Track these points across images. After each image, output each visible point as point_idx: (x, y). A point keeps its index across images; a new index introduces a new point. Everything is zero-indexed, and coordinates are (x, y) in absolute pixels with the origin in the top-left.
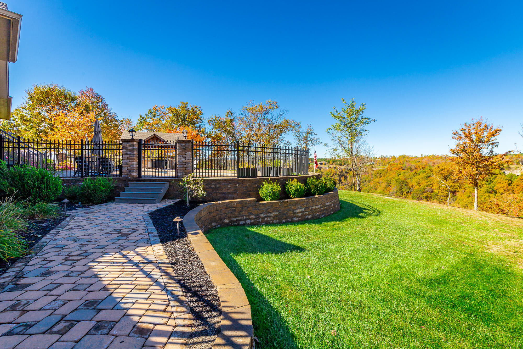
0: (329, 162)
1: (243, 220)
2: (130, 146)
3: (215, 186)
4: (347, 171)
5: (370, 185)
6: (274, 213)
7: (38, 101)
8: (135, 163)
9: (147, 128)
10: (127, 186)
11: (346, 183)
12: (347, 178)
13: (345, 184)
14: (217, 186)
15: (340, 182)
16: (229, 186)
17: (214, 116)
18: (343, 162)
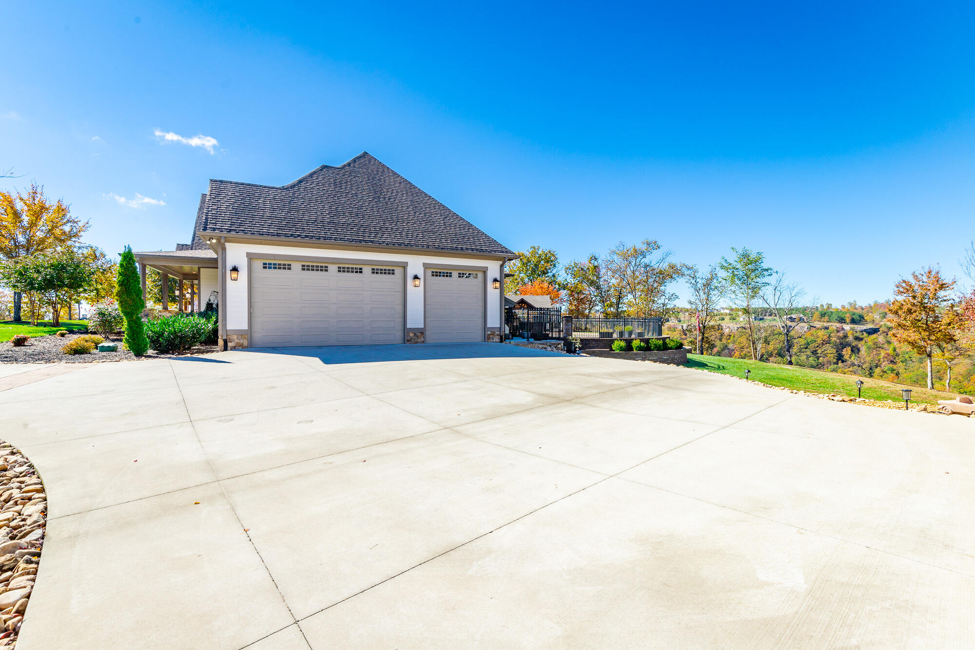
0: (811, 316)
4: (858, 334)
11: (856, 363)
12: (859, 350)
13: (853, 365)
15: (838, 360)
17: (573, 262)
18: (848, 315)
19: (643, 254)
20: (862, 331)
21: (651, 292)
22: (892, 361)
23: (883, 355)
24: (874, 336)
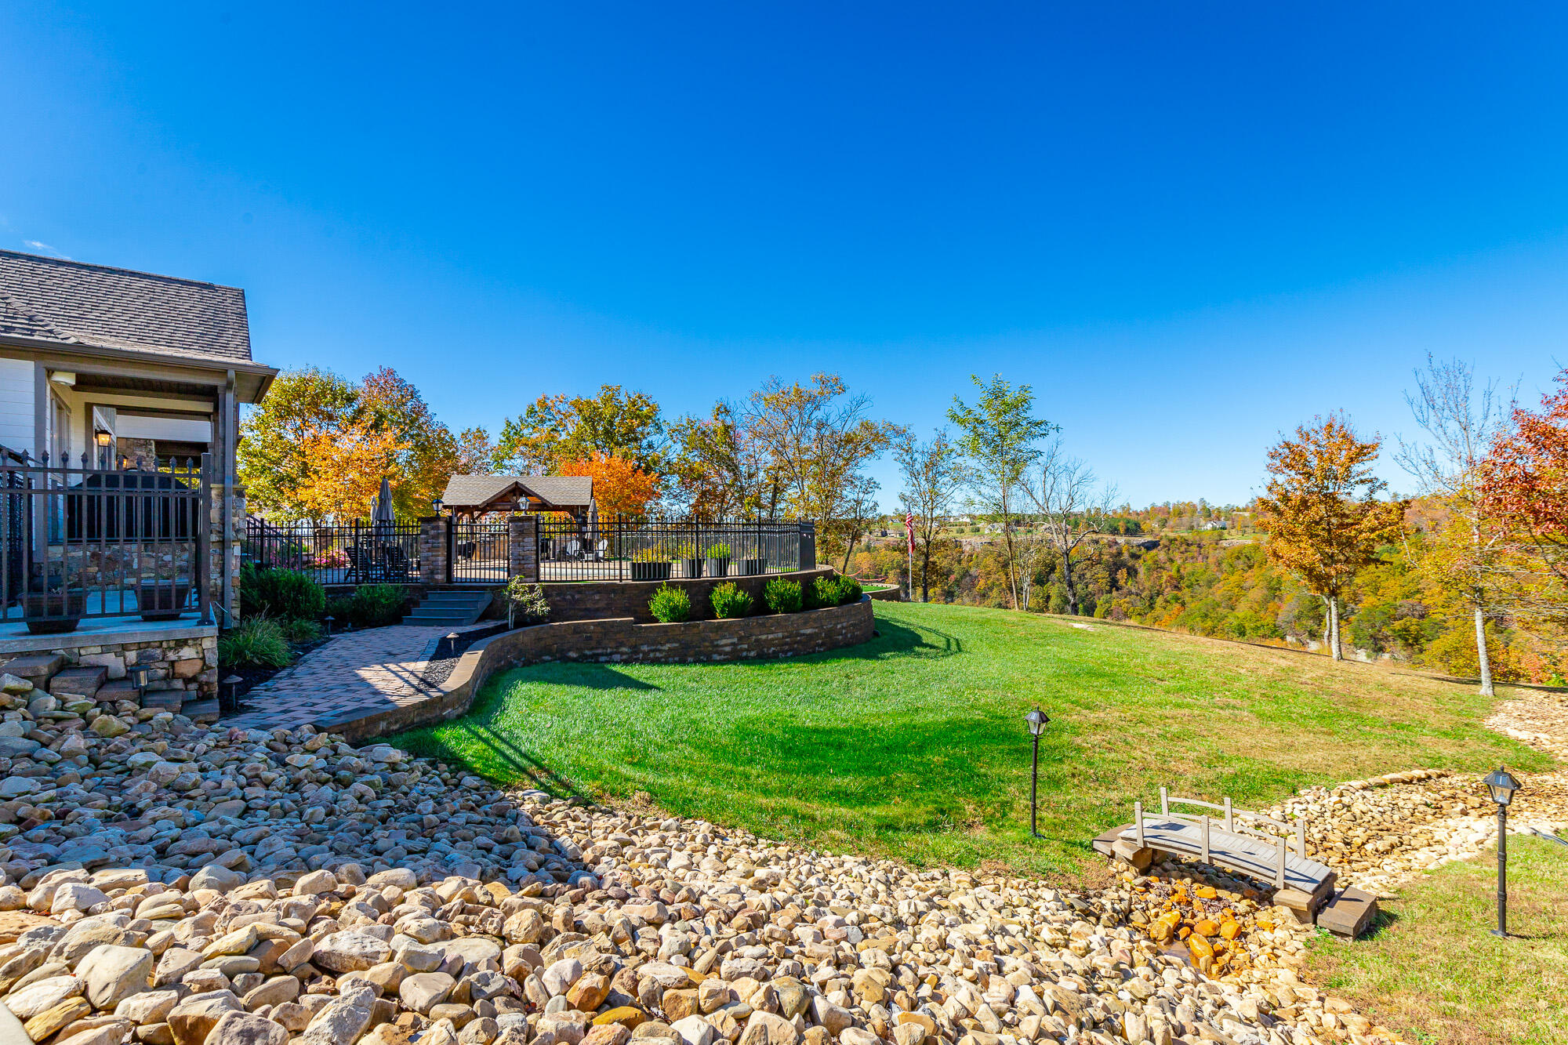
0: (1076, 525)
1: (606, 655)
2: (433, 528)
3: (573, 596)
4: (1134, 550)
5: (1213, 594)
6: (668, 645)
7: (277, 410)
8: (440, 558)
9: (522, 453)
10: (425, 597)
11: (1133, 590)
12: (1136, 572)
13: (1130, 593)
14: (577, 597)
15: (1112, 586)
16: (597, 597)
17: (685, 418)
18: (1121, 523)
19: (814, 402)
20: (1139, 546)
21: (831, 478)
22: (1176, 587)
23: (1165, 578)
24: (1153, 552)
